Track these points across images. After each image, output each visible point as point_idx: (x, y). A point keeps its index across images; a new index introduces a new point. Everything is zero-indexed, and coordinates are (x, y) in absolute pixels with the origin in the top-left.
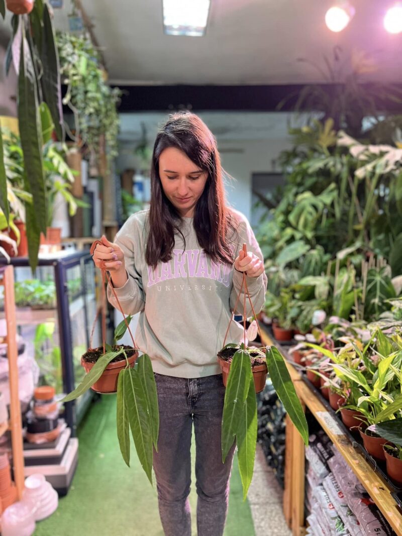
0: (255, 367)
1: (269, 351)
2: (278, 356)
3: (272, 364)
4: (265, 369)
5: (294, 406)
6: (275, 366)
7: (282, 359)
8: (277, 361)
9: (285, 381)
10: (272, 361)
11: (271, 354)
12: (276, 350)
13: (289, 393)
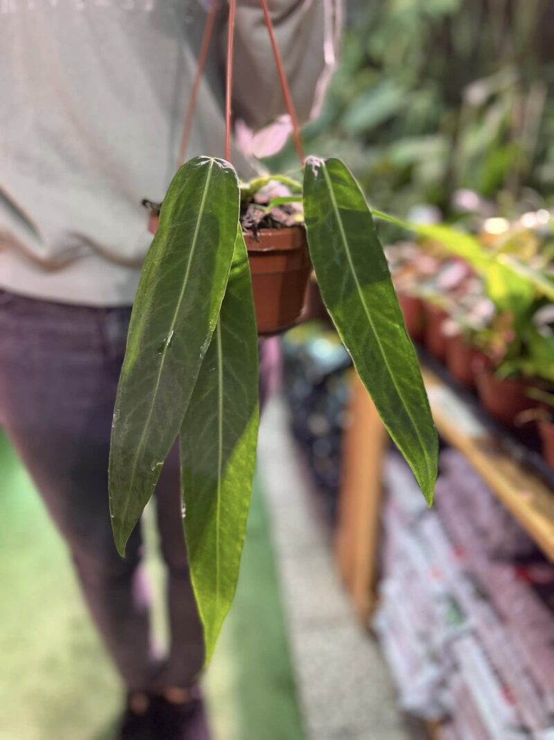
0: (261, 234)
1: (316, 173)
2: (348, 192)
3: (322, 219)
4: (298, 244)
5: (395, 369)
6: (335, 226)
7: (363, 203)
8: (343, 212)
9: (365, 282)
10: (327, 207)
11: (324, 185)
12: (342, 173)
13: (377, 324)
